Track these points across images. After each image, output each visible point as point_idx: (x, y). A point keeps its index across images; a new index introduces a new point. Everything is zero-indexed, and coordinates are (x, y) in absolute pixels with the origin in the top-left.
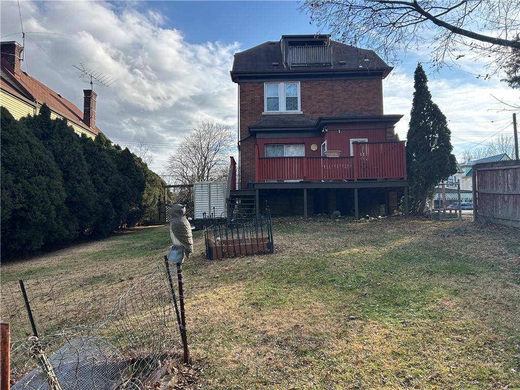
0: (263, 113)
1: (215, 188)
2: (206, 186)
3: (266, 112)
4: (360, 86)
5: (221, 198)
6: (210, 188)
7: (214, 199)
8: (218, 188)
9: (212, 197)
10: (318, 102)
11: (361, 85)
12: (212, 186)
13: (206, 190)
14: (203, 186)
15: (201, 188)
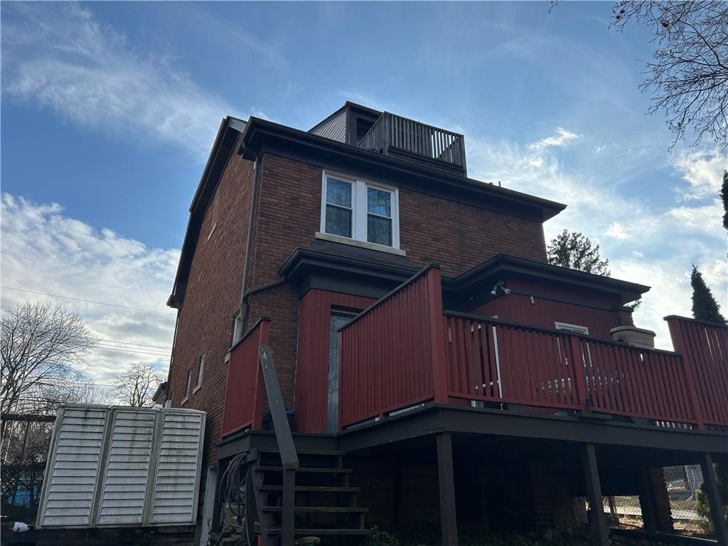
0: (318, 235)
1: (130, 423)
2: (101, 415)
3: (322, 233)
4: (508, 228)
5: (142, 459)
6: (111, 422)
7: (119, 459)
8: (140, 424)
9: (113, 451)
10: (434, 239)
11: (509, 225)
12: (119, 416)
13: (97, 429)
14: (90, 415)
15: (80, 422)
